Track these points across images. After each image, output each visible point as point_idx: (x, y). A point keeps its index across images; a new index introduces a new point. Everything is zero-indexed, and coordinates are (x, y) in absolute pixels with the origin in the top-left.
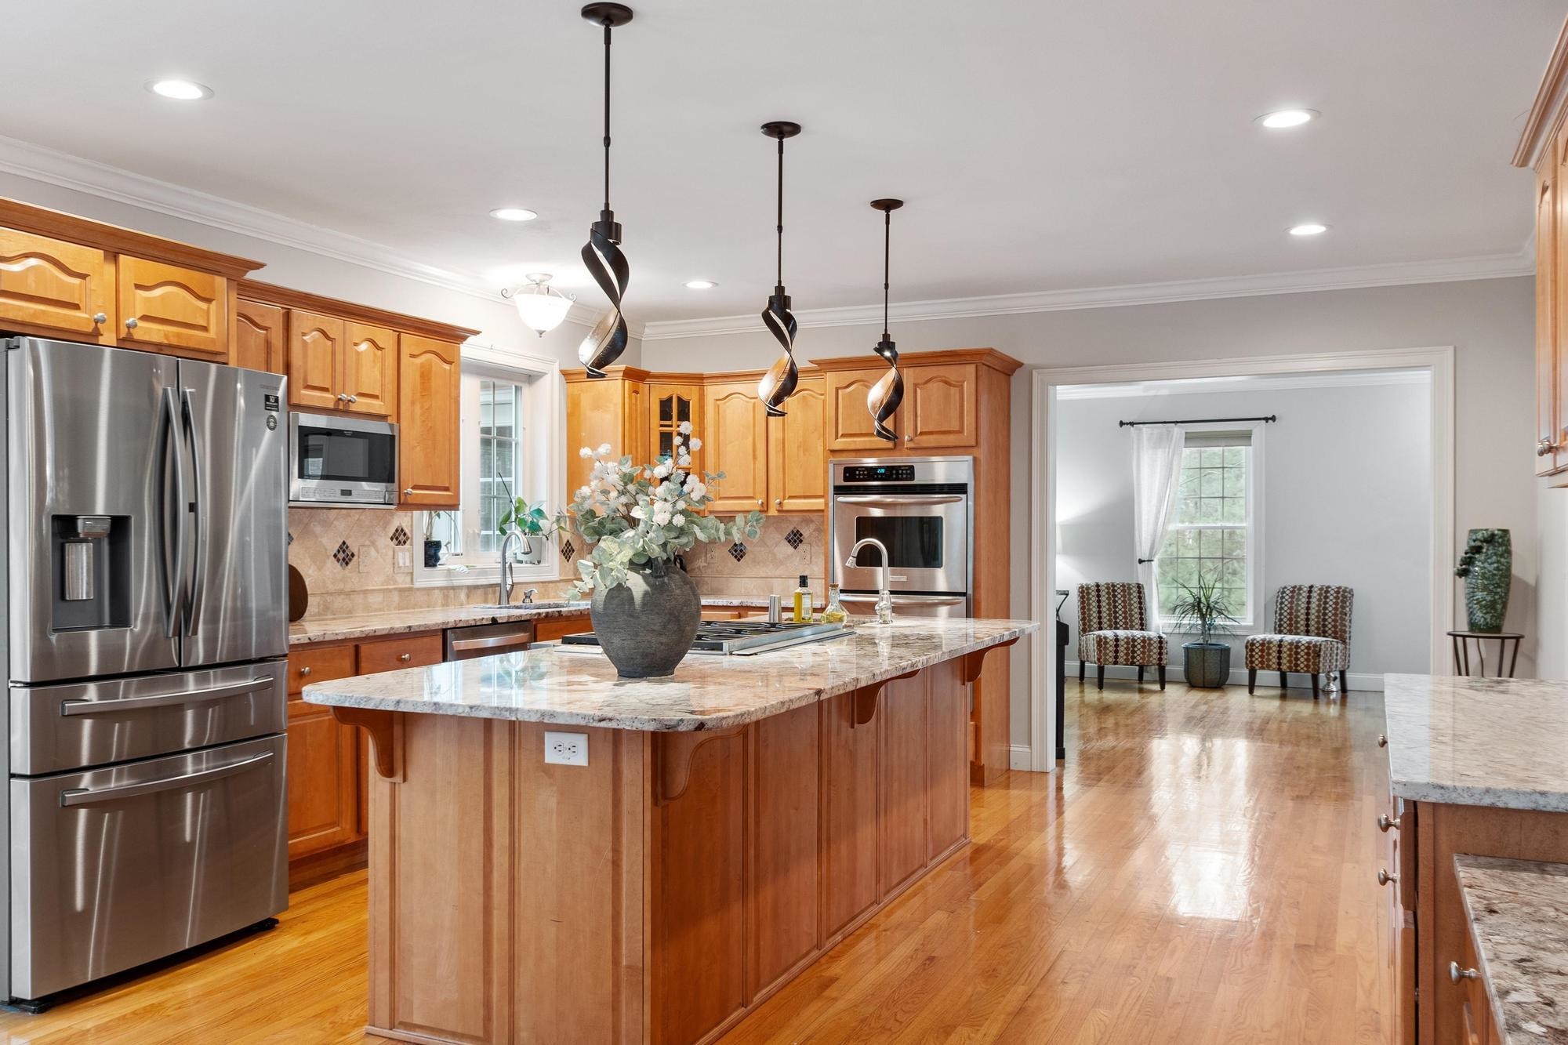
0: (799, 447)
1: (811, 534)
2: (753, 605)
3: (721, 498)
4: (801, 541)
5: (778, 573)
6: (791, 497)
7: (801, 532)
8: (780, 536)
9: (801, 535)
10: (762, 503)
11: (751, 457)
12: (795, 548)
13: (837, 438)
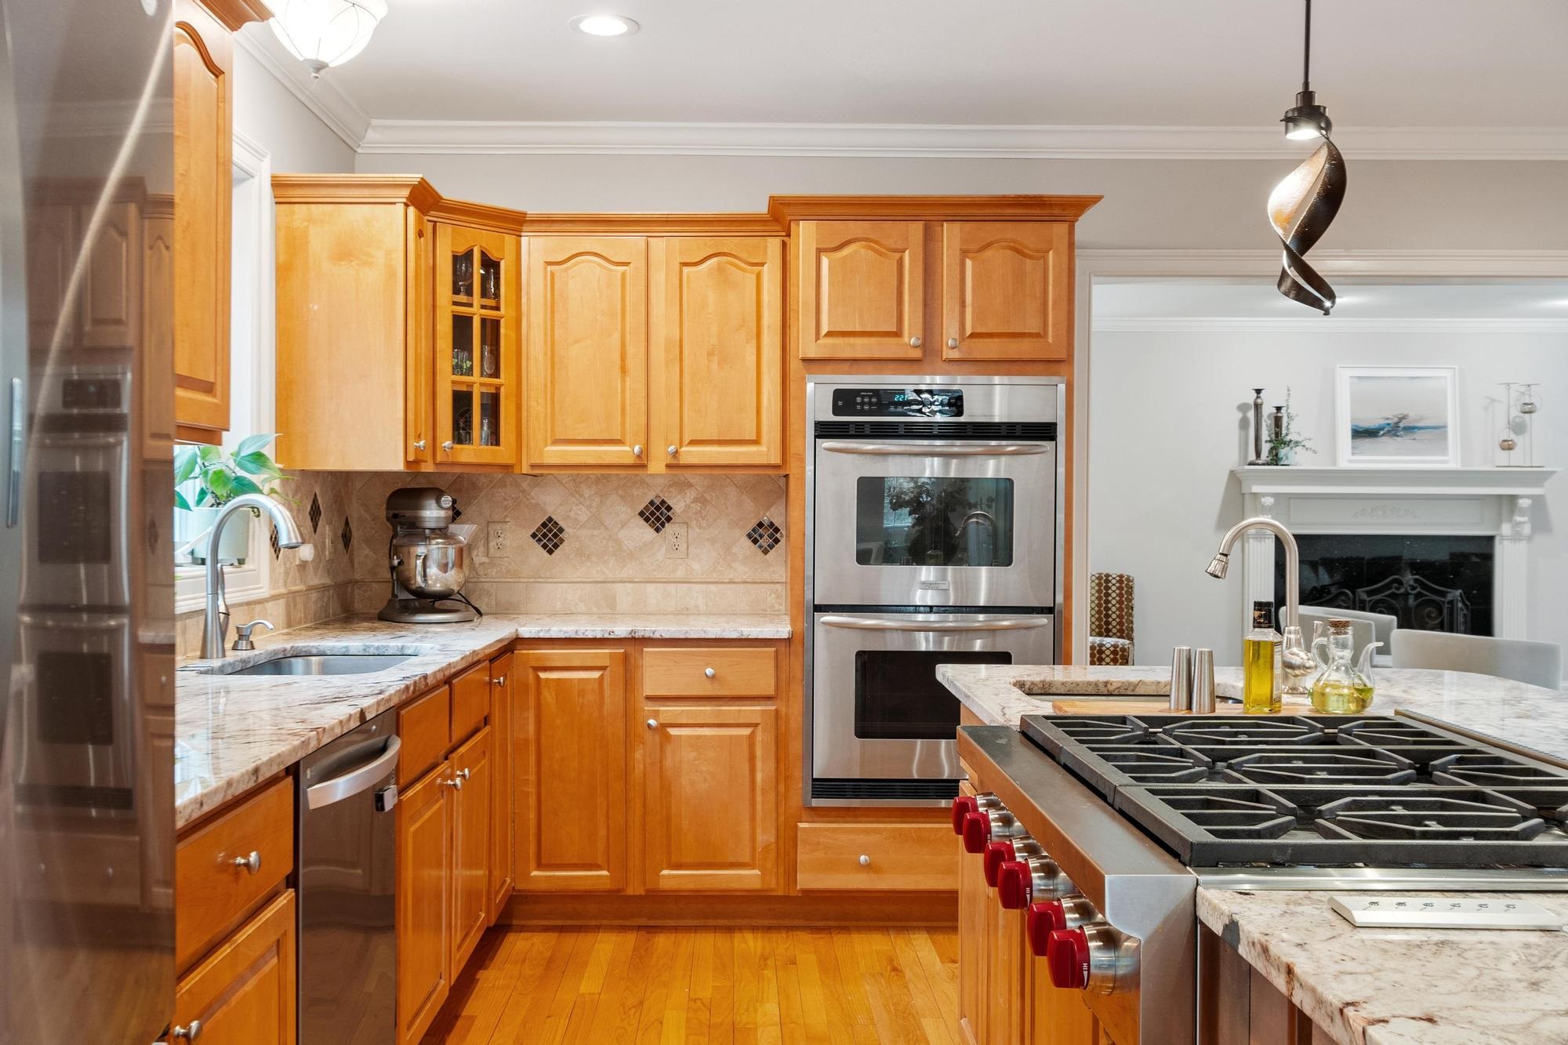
0: (711, 354)
1: (689, 507)
2: (657, 636)
3: (556, 442)
4: (669, 519)
5: (624, 574)
6: (693, 442)
7: (670, 503)
8: (629, 510)
9: (669, 508)
10: (641, 452)
11: (617, 370)
12: (657, 530)
13: (817, 338)
